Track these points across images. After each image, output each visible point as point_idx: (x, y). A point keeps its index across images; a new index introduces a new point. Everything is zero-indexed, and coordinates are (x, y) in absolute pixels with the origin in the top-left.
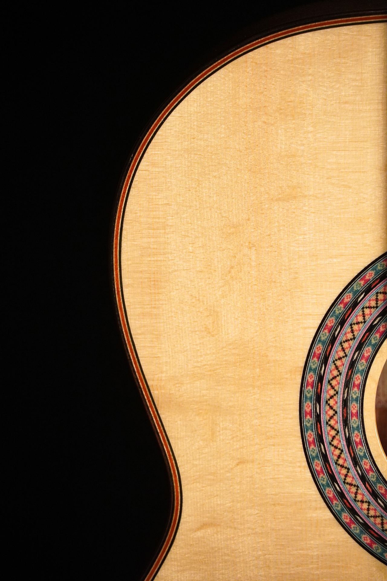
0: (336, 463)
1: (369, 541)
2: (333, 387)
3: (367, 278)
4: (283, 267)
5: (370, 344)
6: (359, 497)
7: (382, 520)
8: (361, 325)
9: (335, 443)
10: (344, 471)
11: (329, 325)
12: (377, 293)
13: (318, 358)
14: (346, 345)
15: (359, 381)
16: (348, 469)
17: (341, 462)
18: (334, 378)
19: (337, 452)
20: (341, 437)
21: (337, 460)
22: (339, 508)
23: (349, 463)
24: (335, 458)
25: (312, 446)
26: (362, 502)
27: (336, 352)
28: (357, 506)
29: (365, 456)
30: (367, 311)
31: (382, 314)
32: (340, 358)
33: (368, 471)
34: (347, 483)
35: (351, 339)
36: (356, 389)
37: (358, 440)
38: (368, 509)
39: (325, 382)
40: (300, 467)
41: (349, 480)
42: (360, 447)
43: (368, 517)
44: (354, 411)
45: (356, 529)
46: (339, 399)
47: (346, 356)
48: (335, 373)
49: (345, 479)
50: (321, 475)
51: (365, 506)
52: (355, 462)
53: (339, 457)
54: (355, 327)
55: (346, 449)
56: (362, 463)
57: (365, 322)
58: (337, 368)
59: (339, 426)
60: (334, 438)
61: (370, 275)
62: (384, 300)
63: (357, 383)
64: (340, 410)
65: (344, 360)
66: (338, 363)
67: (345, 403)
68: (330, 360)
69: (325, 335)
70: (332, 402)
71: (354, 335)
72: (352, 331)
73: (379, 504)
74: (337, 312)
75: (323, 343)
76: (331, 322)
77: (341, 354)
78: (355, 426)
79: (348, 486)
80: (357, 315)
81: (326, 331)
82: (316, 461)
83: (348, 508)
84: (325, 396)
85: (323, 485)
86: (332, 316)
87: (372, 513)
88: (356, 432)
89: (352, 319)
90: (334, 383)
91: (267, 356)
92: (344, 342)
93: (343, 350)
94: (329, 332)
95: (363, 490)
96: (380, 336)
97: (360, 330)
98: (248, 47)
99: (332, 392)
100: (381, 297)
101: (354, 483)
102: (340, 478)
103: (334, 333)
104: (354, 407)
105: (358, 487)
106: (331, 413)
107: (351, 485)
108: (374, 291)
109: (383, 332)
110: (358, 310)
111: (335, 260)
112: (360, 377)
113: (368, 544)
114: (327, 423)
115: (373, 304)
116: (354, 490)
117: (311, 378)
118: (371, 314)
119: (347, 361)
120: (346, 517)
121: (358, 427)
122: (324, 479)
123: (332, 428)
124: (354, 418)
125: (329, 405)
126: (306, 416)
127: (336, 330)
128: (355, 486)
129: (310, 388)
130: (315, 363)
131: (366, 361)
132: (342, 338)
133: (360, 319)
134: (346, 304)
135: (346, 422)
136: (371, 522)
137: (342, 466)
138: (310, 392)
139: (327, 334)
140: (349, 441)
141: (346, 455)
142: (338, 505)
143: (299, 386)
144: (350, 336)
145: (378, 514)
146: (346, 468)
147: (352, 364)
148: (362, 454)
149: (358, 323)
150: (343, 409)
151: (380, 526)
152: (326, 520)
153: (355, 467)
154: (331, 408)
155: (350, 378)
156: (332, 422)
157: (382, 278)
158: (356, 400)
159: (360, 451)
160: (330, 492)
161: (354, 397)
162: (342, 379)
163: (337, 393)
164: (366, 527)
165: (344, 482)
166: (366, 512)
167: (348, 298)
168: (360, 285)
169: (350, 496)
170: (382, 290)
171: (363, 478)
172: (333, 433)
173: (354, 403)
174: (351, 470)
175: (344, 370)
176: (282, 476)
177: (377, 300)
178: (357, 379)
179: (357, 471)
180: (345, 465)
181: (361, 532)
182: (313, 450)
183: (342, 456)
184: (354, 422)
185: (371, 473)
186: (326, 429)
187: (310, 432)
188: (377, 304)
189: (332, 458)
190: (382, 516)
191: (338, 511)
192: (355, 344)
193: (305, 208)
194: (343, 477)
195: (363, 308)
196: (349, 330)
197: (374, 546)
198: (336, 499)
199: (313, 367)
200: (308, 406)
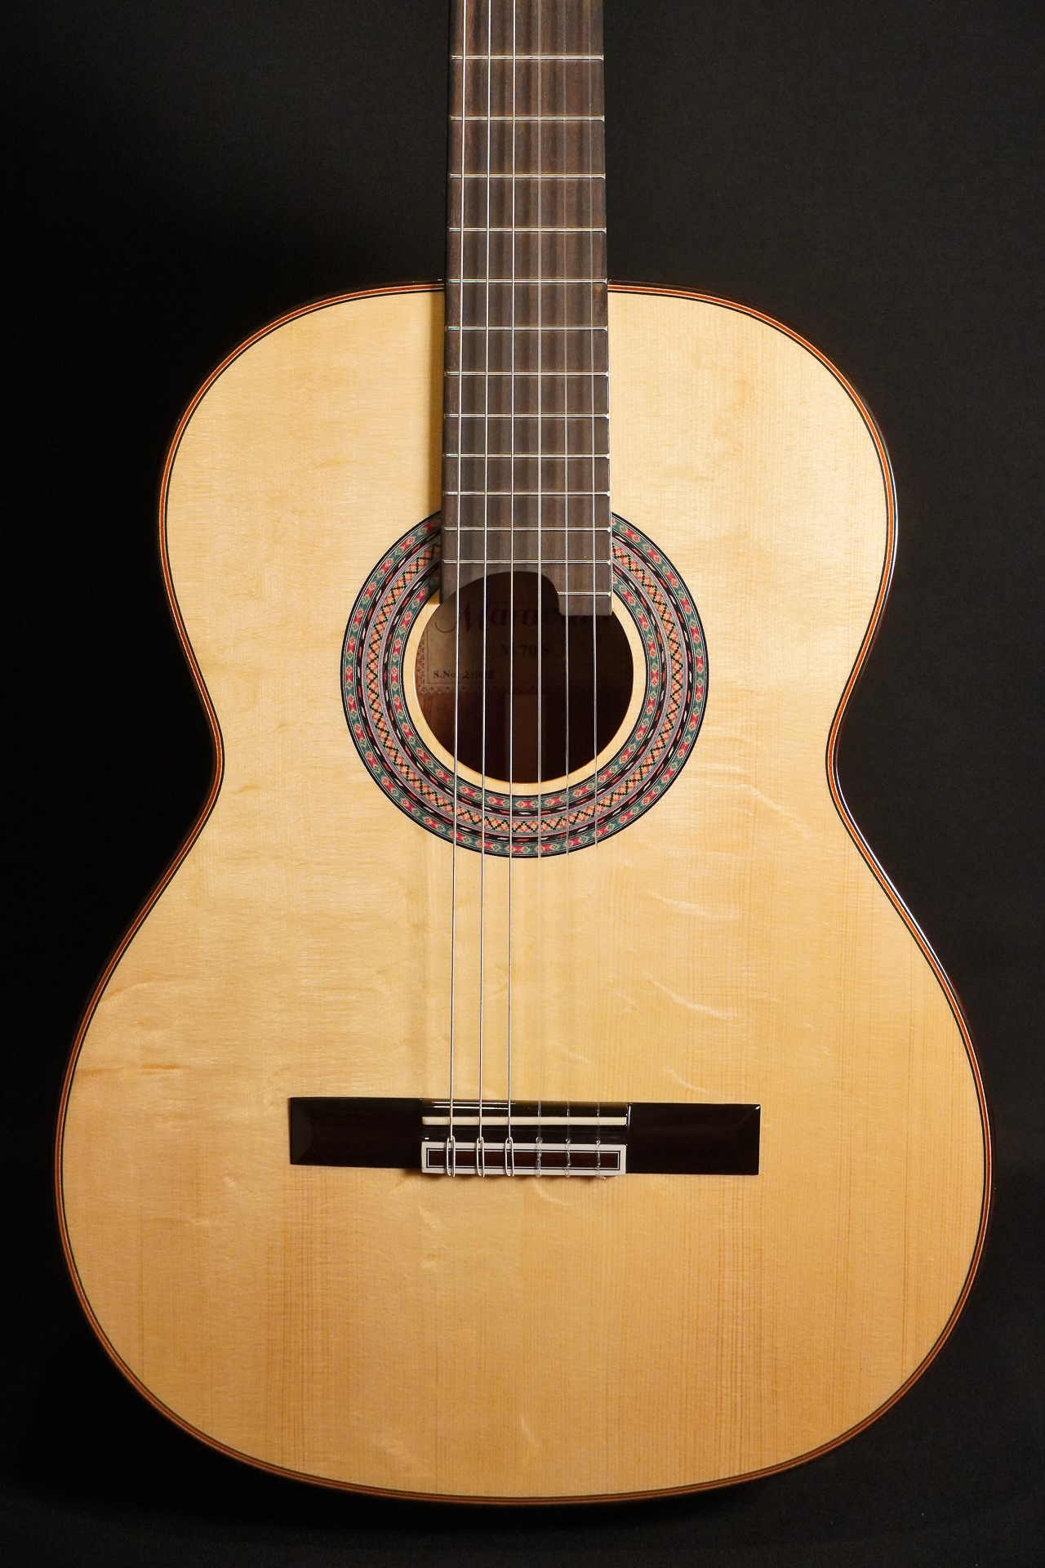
0: (376, 727)
1: (408, 805)
2: (374, 651)
3: (408, 543)
4: (326, 532)
5: (410, 608)
6: (399, 761)
7: (421, 783)
8: (401, 590)
9: (375, 706)
10: (384, 735)
11: (370, 589)
12: (418, 558)
13: (360, 622)
14: (386, 609)
15: (399, 645)
16: (388, 733)
17: (381, 725)
18: (375, 642)
19: (377, 716)
20: (382, 700)
21: (378, 724)
22: (379, 772)
23: (389, 727)
24: (376, 721)
25: (353, 710)
26: (402, 765)
27: (377, 616)
28: (396, 770)
29: (405, 720)
30: (407, 576)
31: (422, 579)
32: (381, 623)
33: (407, 735)
34: (387, 747)
35: (392, 604)
36: (396, 653)
37: (398, 704)
38: (407, 773)
39: (366, 645)
40: (340, 730)
41: (388, 743)
42: (399, 710)
43: (407, 780)
44: (394, 675)
45: (395, 792)
46: (380, 662)
47: (387, 620)
48: (376, 637)
49: (385, 743)
50: (362, 738)
51: (405, 769)
52: (395, 725)
53: (379, 720)
54: (396, 592)
55: (386, 713)
56: (402, 727)
57: (405, 587)
58: (378, 632)
59: (380, 690)
60: (374, 701)
61: (411, 541)
62: (425, 565)
63: (397, 647)
64: (380, 675)
65: (384, 624)
66: (379, 627)
67: (386, 667)
68: (371, 624)
69: (366, 600)
70: (372, 666)
71: (394, 600)
72: (393, 596)
73: (418, 767)
74: (379, 577)
75: (365, 607)
76: (372, 586)
77: (382, 618)
78: (395, 690)
79: (388, 750)
80: (397, 581)
81: (367, 595)
82: (357, 724)
83: (388, 771)
84: (365, 660)
85: (363, 748)
86: (373, 581)
87: (411, 776)
88: (396, 696)
89: (393, 584)
90: (374, 646)
91: (309, 619)
92: (385, 606)
93: (384, 614)
94: (370, 596)
95: (402, 753)
96: (420, 600)
97: (401, 595)
98: (283, 320)
99: (373, 656)
100: (421, 562)
101: (393, 746)
102: (379, 742)
103: (375, 598)
104: (394, 671)
105: (397, 750)
106: (372, 676)
107: (391, 748)
108: (415, 557)
109: (423, 597)
110: (399, 574)
111: (377, 525)
112: (400, 641)
113: (407, 808)
114: (368, 687)
115: (414, 569)
116: (393, 753)
117: (353, 642)
118: (411, 579)
119: (387, 626)
120: (385, 780)
121: (398, 691)
122: (364, 742)
123: (373, 691)
124: (394, 682)
125: (370, 668)
126: (347, 679)
127: (377, 595)
128: (394, 749)
129: (351, 651)
130: (356, 627)
131: (407, 625)
132: (382, 603)
133: (401, 584)
134: (387, 569)
135: (386, 686)
136: (409, 785)
137: (382, 730)
138: (351, 655)
139: (369, 599)
140: (389, 705)
141: (386, 719)
142: (377, 768)
143: (341, 650)
144: (391, 600)
145: (417, 778)
146: (386, 731)
147: (393, 628)
148: (401, 718)
149: (399, 588)
150: (383, 673)
151: (419, 790)
152: (365, 783)
153: (395, 731)
154: (372, 671)
155: (391, 642)
156: (372, 686)
157: (422, 544)
158: (397, 664)
159: (400, 715)
160: (370, 755)
161: (395, 661)
162: (383, 643)
163: (378, 657)
164: (405, 790)
165: (384, 746)
166: (405, 775)
167: (389, 563)
168: (401, 550)
169: (390, 760)
170: (422, 556)
171: (403, 742)
172: (373, 696)
173: (394, 667)
174: (390, 734)
175: (385, 634)
176: (322, 739)
177: (417, 565)
178: (398, 643)
179: (397, 734)
180: (385, 729)
181: (401, 796)
182: (354, 713)
183: (382, 719)
184: (394, 686)
185: (410, 737)
186: (366, 692)
187: (350, 695)
188: (417, 569)
189: (372, 722)
190: (421, 780)
191: (378, 774)
192: (395, 608)
193: (349, 474)
194: (383, 741)
195: (404, 573)
196: (390, 595)
197: (413, 809)
198: (376, 763)
199: (355, 631)
200: (349, 670)
